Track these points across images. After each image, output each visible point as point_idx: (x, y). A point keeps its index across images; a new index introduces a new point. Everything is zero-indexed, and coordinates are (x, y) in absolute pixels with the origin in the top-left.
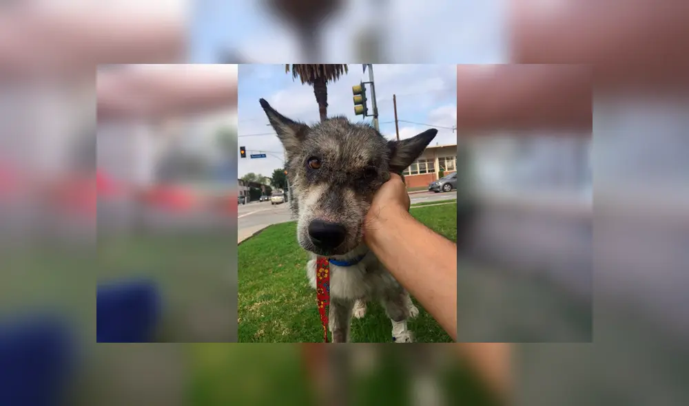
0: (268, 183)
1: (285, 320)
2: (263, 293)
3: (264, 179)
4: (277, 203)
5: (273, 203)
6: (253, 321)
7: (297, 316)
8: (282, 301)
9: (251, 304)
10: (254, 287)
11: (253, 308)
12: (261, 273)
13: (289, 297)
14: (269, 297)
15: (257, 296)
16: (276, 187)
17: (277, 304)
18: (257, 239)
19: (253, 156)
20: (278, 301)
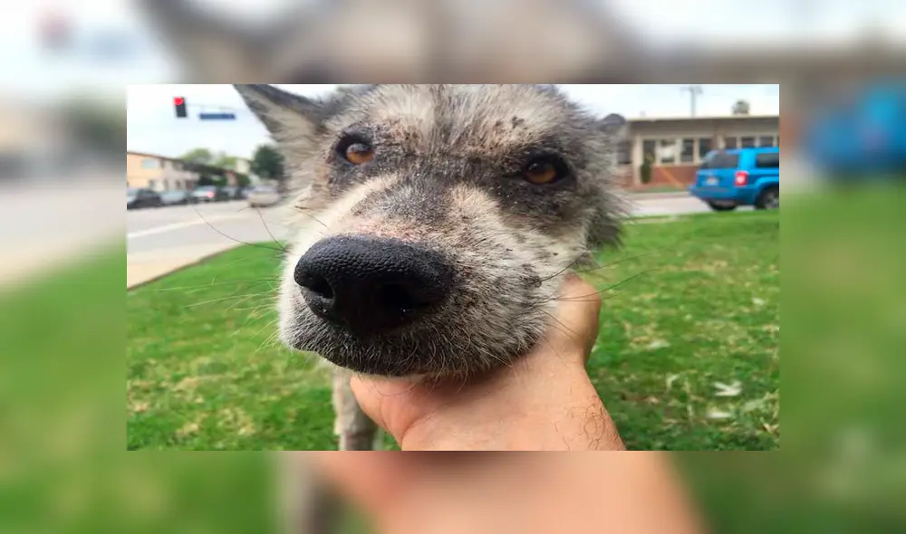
0: (242, 169)
1: (248, 409)
2: (206, 360)
3: (233, 161)
4: (263, 206)
5: (253, 206)
6: (176, 408)
7: (278, 405)
8: (249, 376)
9: (177, 379)
10: (188, 350)
11: (181, 386)
12: (208, 327)
13: (266, 370)
14: (218, 368)
15: (194, 365)
16: (262, 177)
17: (237, 382)
18: (207, 268)
19: (204, 117)
20: (241, 375)
